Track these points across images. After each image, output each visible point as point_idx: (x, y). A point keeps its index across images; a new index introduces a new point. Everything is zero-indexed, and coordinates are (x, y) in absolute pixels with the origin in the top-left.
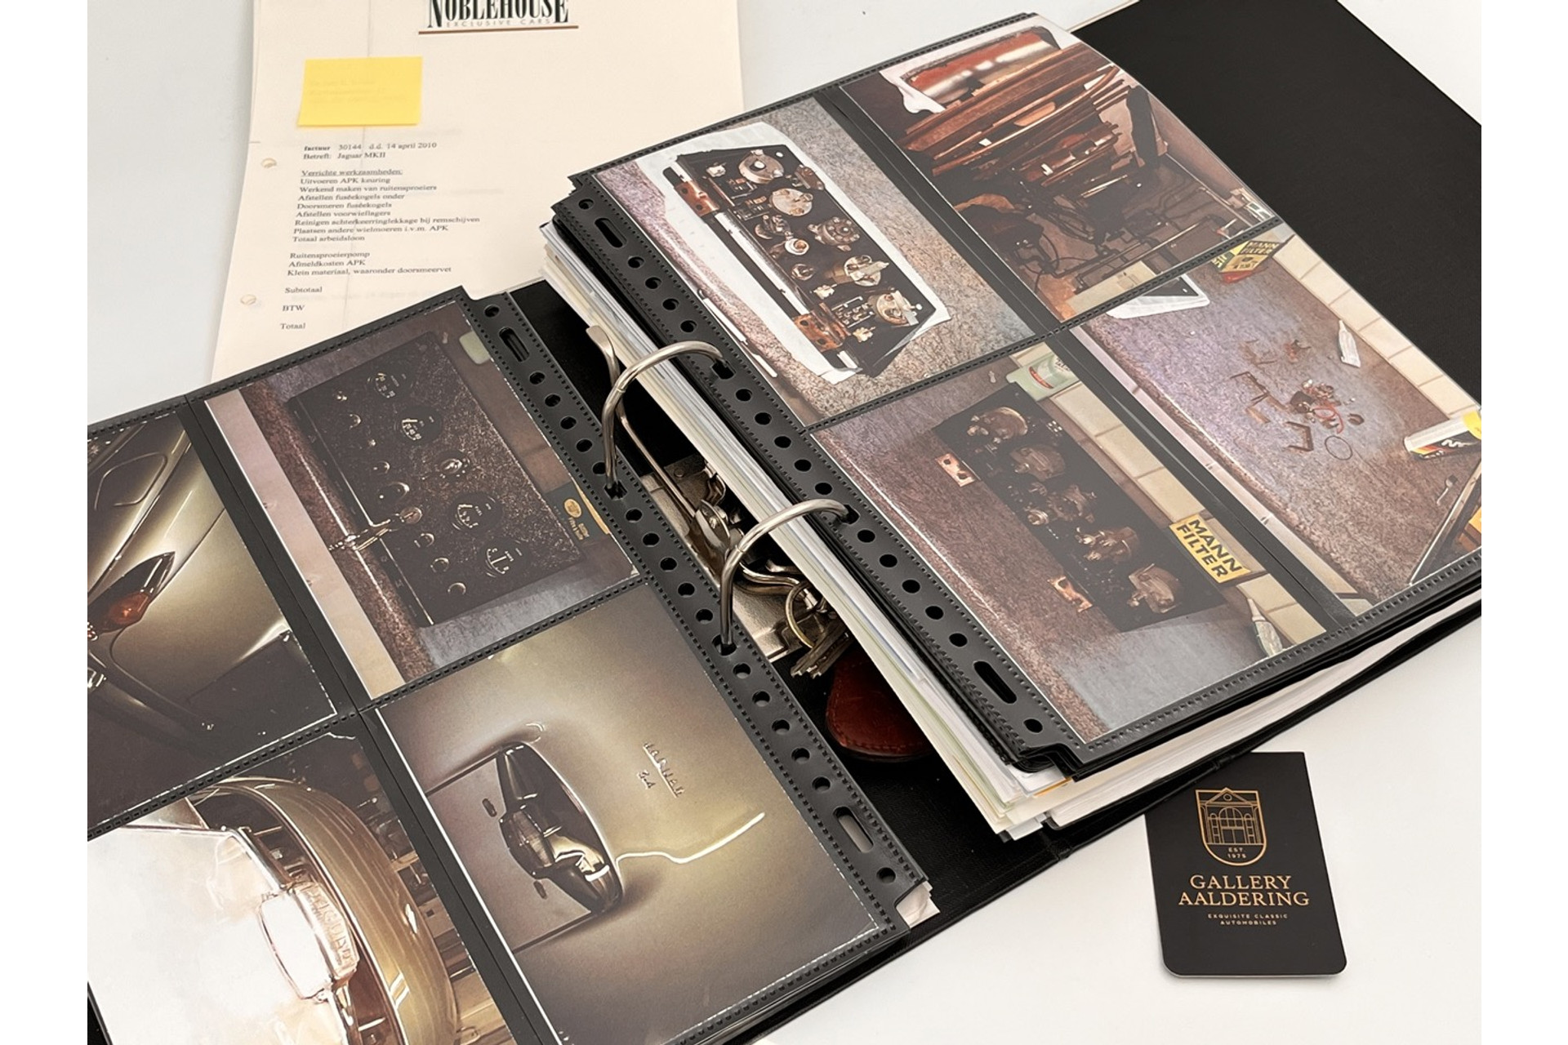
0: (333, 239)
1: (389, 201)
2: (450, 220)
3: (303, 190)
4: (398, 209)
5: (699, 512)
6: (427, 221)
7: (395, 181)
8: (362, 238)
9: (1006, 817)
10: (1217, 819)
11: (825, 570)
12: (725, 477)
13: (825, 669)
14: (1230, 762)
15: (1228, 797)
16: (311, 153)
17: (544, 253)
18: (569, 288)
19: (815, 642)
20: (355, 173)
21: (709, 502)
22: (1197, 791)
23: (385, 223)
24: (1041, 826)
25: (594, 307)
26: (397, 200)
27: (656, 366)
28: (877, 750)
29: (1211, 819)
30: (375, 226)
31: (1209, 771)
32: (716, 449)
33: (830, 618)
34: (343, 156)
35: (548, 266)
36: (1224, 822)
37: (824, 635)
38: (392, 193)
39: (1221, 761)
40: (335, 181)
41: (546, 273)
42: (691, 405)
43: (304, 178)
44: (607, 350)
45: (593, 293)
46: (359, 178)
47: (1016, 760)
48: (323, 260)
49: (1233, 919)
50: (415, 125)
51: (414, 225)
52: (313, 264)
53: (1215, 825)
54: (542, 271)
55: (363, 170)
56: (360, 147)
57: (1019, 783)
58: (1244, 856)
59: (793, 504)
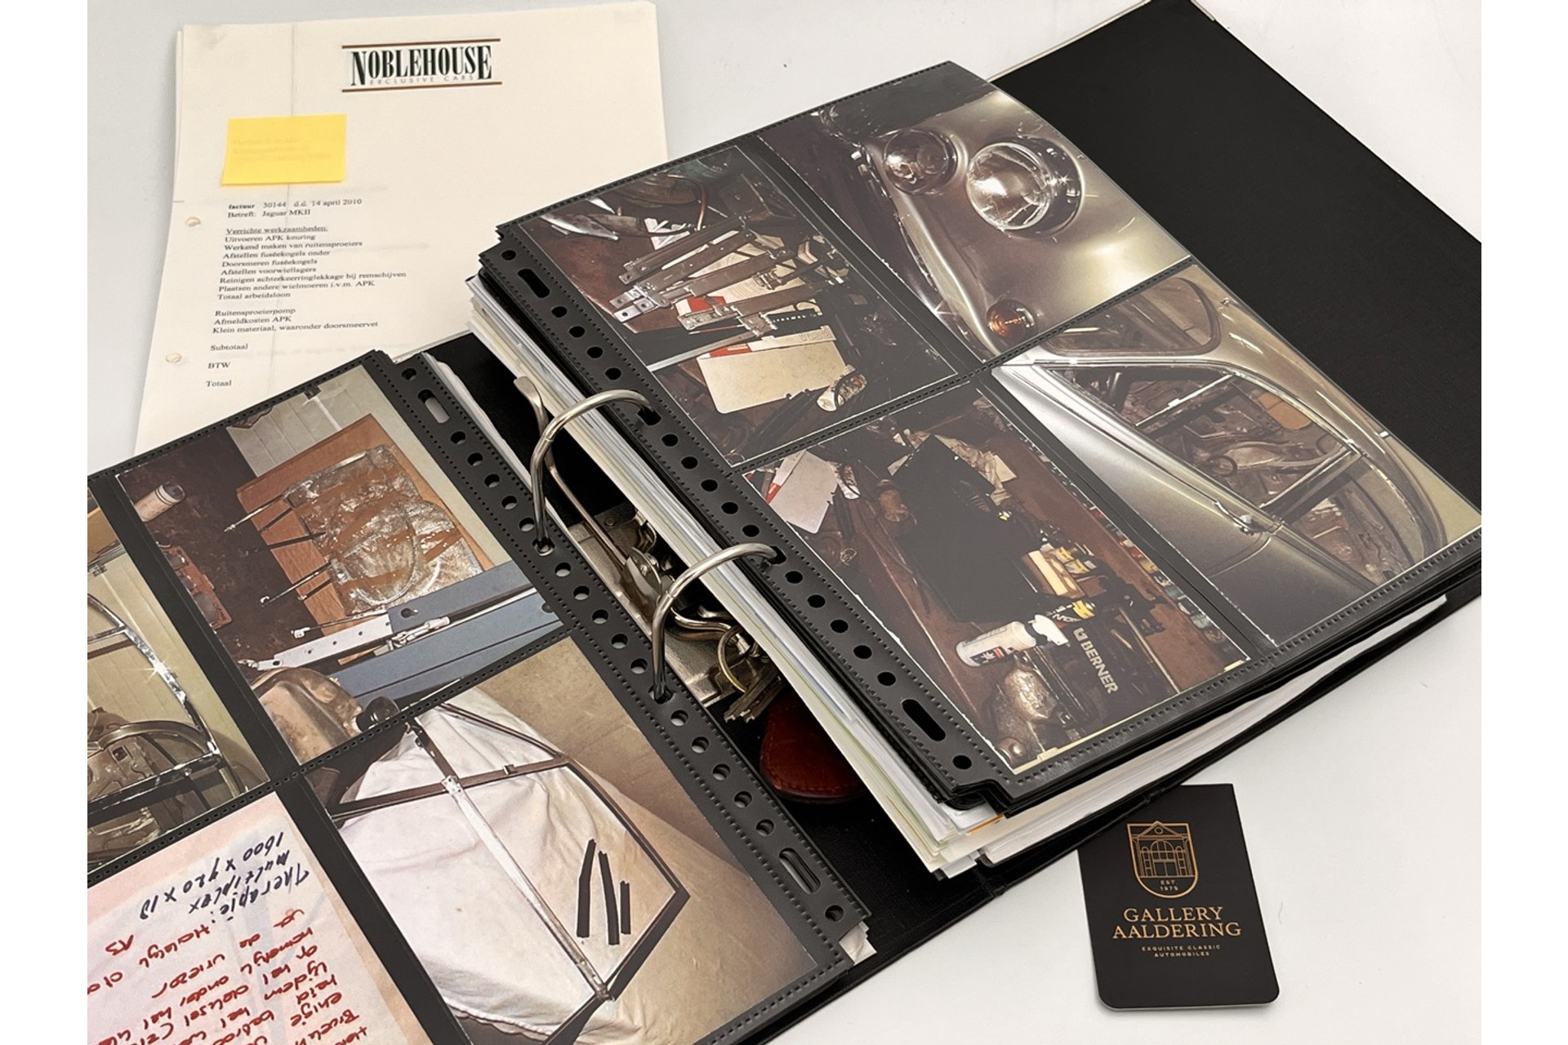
0: (258, 296)
1: (315, 257)
2: (376, 276)
3: (228, 248)
4: (324, 266)
5: (630, 559)
6: (354, 277)
7: (320, 237)
8: (288, 295)
9: (940, 855)
10: (1148, 852)
11: (756, 614)
12: (656, 525)
13: (759, 712)
14: (1162, 794)
15: (1159, 831)
16: (235, 211)
17: (471, 305)
18: (496, 341)
19: (748, 687)
20: (280, 231)
21: (640, 549)
22: (1129, 825)
23: (310, 279)
24: (975, 864)
25: (521, 359)
26: (322, 256)
27: (584, 415)
28: (811, 792)
29: (1143, 852)
30: (301, 282)
31: (1140, 804)
32: (646, 497)
33: (762, 661)
34: (268, 214)
35: (475, 318)
36: (1156, 856)
37: (758, 679)
38: (318, 249)
39: (1152, 795)
40: (259, 239)
41: (473, 325)
42: (620, 454)
43: (229, 236)
44: (535, 401)
45: (520, 344)
46: (284, 235)
47: (949, 799)
48: (249, 317)
49: (1168, 951)
50: (338, 182)
51: (339, 281)
52: (238, 321)
53: (1147, 858)
54: (469, 324)
55: (288, 227)
56: (284, 205)
57: (952, 820)
58: (1176, 889)
59: (723, 549)
